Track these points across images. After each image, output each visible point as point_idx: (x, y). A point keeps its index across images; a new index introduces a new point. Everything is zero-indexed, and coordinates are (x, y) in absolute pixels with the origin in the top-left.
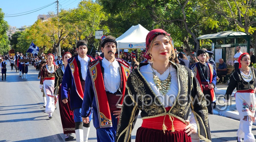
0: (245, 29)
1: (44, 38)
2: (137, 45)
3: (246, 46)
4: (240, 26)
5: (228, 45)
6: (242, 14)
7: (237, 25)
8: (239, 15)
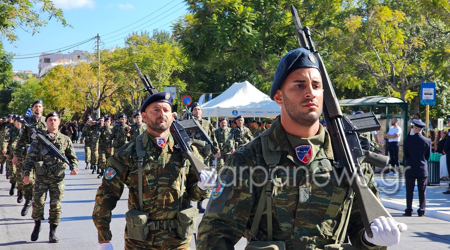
0: (401, 93)
1: (77, 95)
2: (244, 111)
4: (394, 89)
6: (396, 72)
7: (390, 86)
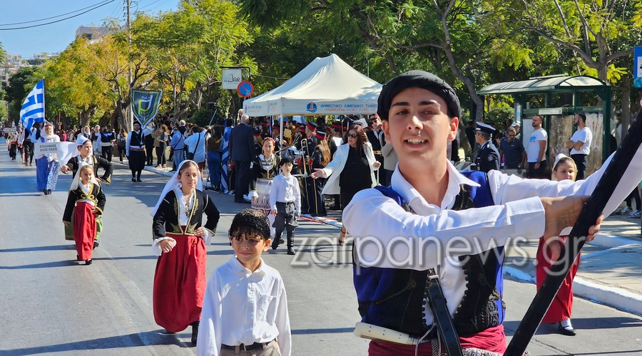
0: (599, 70)
1: (93, 85)
2: (327, 105)
3: (602, 112)
4: (586, 63)
5: (557, 111)
6: (591, 34)
7: (579, 59)
8: (583, 36)
